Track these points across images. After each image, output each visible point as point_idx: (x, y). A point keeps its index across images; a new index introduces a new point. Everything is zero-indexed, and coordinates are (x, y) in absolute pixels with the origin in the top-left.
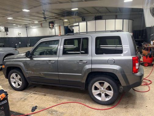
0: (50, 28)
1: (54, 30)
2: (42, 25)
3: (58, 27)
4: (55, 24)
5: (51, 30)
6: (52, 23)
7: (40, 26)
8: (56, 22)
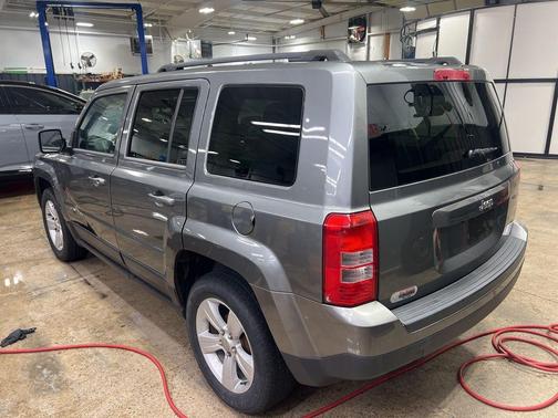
0: (350, 42)
1: (363, 50)
2: (323, 33)
3: (382, 38)
4: (373, 29)
5: (355, 51)
6: (361, 22)
7: (318, 36)
8: (376, 17)
